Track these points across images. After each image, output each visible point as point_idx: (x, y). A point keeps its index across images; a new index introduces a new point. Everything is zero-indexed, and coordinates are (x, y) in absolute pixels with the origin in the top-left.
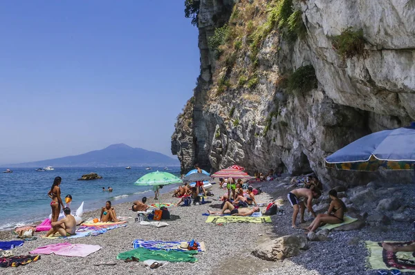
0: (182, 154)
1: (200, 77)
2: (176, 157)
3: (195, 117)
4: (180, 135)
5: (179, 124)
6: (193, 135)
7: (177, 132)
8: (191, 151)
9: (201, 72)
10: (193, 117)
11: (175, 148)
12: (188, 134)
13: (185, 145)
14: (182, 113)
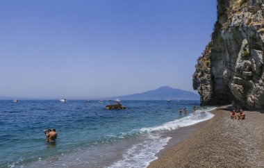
0: (201, 89)
1: (217, 23)
2: (196, 92)
3: (213, 57)
4: (199, 74)
5: (199, 65)
6: (211, 72)
7: (197, 71)
8: (209, 86)
9: (218, 18)
10: (211, 58)
11: (196, 85)
12: (207, 72)
13: (204, 81)
14: (202, 56)
